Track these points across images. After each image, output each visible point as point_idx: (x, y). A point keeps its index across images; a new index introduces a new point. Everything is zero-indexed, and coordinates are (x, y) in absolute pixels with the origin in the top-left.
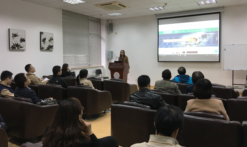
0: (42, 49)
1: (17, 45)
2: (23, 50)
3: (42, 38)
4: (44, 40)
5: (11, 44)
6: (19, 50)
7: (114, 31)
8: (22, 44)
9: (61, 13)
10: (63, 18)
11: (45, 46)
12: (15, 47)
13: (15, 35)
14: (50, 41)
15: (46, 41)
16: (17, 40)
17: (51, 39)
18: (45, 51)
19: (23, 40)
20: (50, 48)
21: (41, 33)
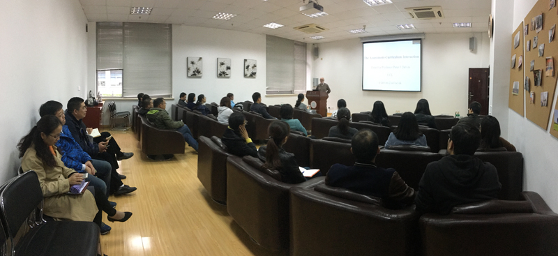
0: (245, 75)
1: (224, 73)
2: (228, 77)
3: (246, 65)
4: (248, 67)
5: (219, 72)
6: (225, 77)
7: (320, 57)
8: (227, 72)
9: (265, 37)
10: (267, 44)
11: (249, 73)
12: (222, 75)
13: (222, 64)
14: (253, 67)
15: (250, 67)
16: (223, 68)
17: (255, 66)
18: (248, 77)
19: (228, 68)
20: (253, 75)
21: (245, 60)
